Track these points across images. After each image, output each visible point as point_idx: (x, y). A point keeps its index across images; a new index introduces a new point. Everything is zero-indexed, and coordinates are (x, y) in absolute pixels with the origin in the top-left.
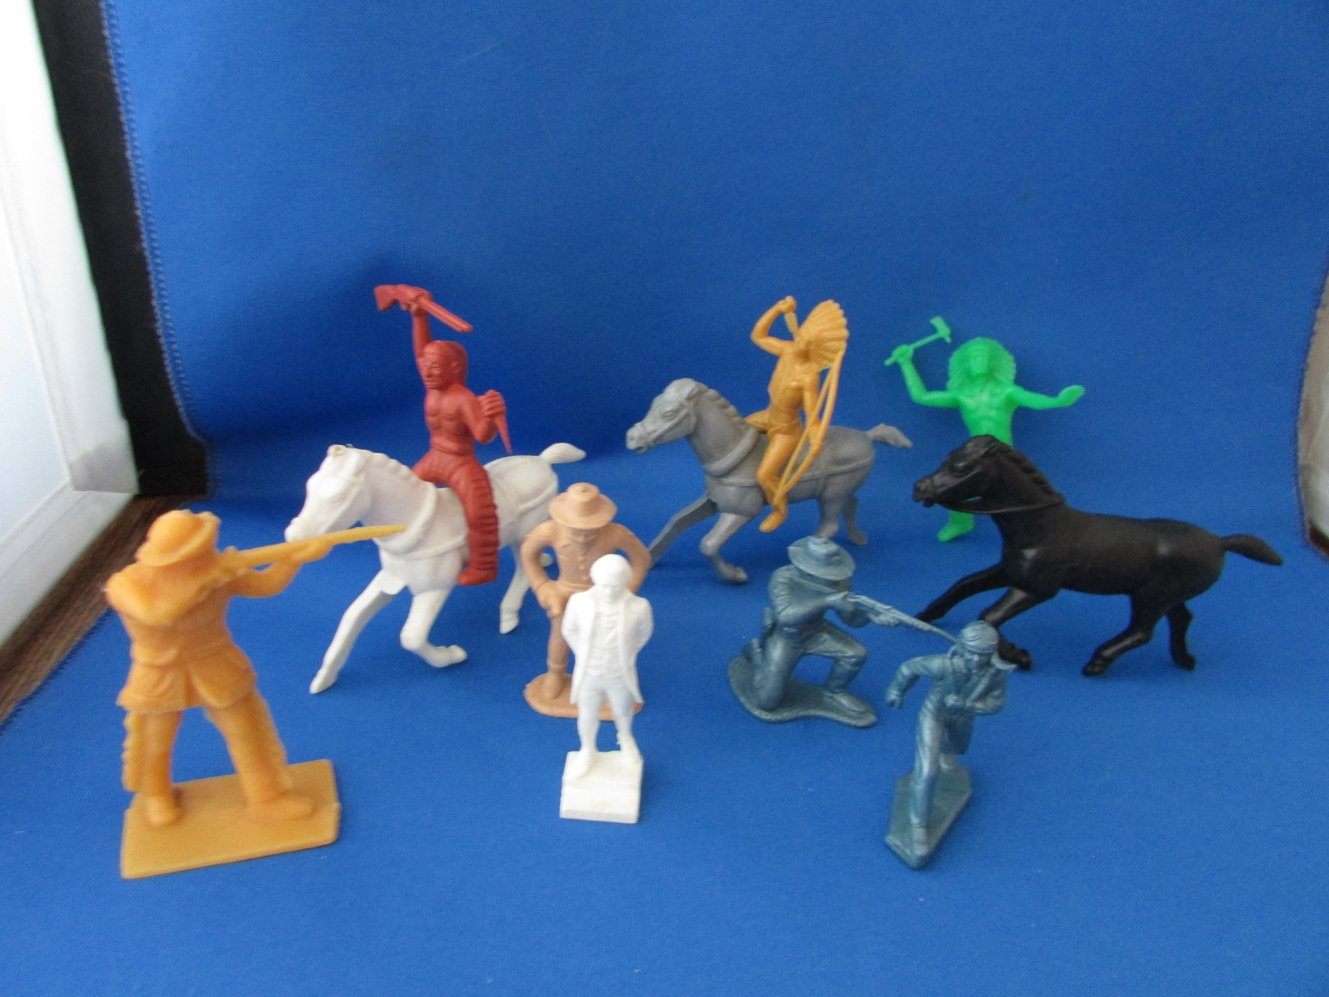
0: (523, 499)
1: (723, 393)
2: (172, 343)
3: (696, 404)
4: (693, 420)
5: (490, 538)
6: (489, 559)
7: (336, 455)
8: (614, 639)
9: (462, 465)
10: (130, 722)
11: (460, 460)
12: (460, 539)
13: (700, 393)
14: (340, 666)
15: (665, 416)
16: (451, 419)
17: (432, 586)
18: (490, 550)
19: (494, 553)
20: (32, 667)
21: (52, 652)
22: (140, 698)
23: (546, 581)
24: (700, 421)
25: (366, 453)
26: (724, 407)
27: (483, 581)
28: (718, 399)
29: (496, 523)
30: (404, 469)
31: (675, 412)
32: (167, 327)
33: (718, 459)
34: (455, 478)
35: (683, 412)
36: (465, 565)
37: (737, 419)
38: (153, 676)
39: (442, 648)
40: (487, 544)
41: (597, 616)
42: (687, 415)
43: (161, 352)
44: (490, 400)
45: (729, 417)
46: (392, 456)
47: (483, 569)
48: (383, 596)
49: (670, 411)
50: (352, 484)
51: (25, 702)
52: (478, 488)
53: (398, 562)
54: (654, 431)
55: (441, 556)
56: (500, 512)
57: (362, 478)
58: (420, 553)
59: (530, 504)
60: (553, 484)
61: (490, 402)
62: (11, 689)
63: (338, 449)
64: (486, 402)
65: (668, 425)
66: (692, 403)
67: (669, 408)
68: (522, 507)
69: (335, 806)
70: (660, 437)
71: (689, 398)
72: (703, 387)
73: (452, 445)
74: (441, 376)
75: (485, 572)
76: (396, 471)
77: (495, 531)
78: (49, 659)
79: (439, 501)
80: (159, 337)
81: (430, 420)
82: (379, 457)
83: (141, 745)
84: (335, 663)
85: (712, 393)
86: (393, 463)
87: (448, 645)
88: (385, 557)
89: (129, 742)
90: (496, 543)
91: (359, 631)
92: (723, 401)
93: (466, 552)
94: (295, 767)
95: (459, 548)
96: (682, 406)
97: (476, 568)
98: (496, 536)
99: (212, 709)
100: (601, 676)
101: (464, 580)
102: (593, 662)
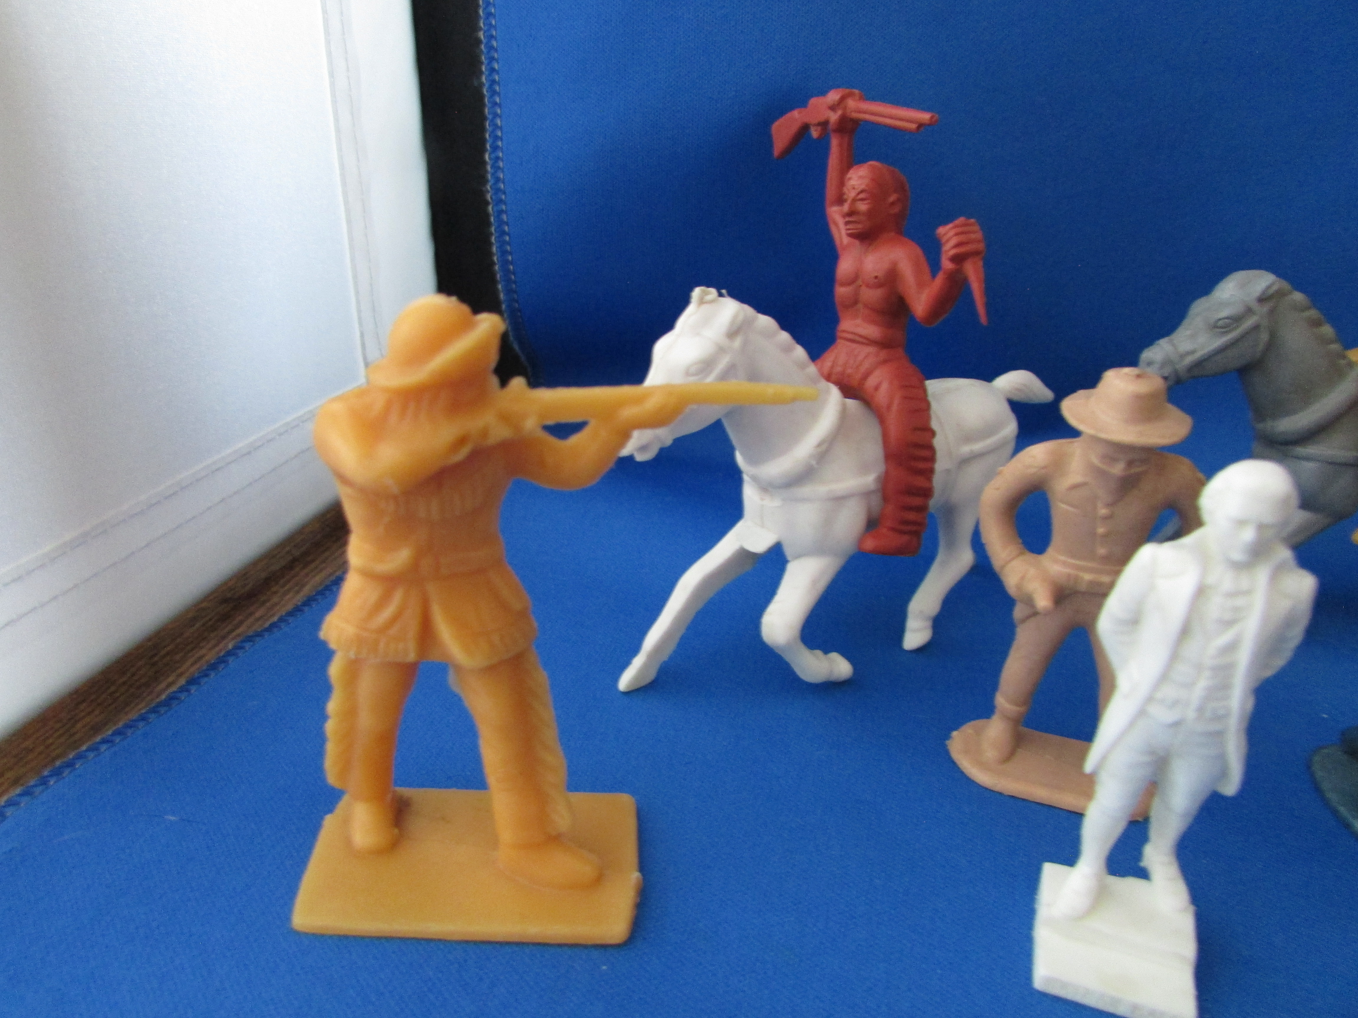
0: (968, 438)
1: (1316, 299)
2: (501, 212)
3: (1272, 312)
4: (1264, 337)
5: (919, 481)
6: (912, 516)
7: (701, 302)
8: (1232, 647)
9: (885, 362)
10: (335, 669)
11: (883, 354)
12: (869, 480)
13: (1280, 294)
14: (665, 657)
15: (1218, 327)
16: (879, 283)
17: (818, 550)
18: (916, 501)
19: (922, 509)
20: (275, 599)
21: (303, 586)
22: (350, 630)
23: (1021, 554)
24: (1273, 344)
25: (748, 310)
26: (1316, 324)
27: (900, 551)
28: (1308, 308)
29: (932, 458)
30: (800, 352)
31: (1236, 320)
32: (498, 191)
33: (1294, 412)
34: (871, 382)
35: (1249, 323)
36: (872, 524)
37: (1335, 347)
38: (373, 594)
39: (819, 653)
40: (911, 491)
41: (1201, 592)
42: (1256, 328)
43: (489, 224)
44: (959, 230)
45: (1324, 341)
46: (784, 325)
47: (902, 532)
48: (744, 555)
49: (1227, 318)
50: (721, 350)
51: (249, 639)
52: (911, 398)
53: (773, 503)
54: (1192, 352)
55: (839, 499)
56: (938, 442)
57: (737, 343)
58: (806, 490)
59: (977, 447)
60: (1011, 427)
61: (956, 234)
62: (241, 623)
63: (705, 294)
64: (952, 233)
65: (1218, 342)
66: (1265, 308)
67: (1225, 313)
68: (966, 449)
69: (635, 876)
70: (1199, 364)
71: (1262, 300)
72: (1285, 285)
73: (872, 331)
74: (870, 214)
75: (905, 538)
76: (787, 350)
77: (929, 473)
78: (298, 592)
79: (844, 414)
80: (487, 203)
81: (841, 291)
82: (765, 321)
83: (350, 712)
84: (658, 649)
85: (1298, 297)
86: (785, 336)
87: (826, 651)
88: (749, 493)
89: (333, 706)
90: (927, 493)
91: (700, 605)
92: (1313, 313)
93: (876, 501)
94: (578, 798)
95: (867, 494)
96: (1249, 311)
97: (893, 529)
98: (929, 479)
99: (459, 669)
100: (1176, 724)
101: (870, 544)
102: (1169, 692)
